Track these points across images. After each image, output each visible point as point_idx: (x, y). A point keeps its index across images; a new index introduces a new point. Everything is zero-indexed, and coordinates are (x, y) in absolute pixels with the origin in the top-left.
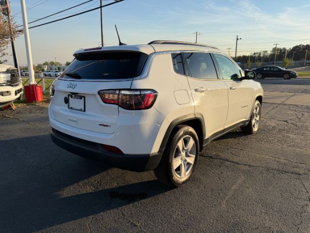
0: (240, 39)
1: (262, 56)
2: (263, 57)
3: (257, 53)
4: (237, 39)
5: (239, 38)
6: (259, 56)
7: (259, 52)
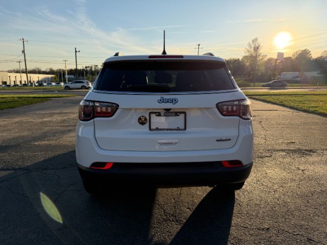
0: (79, 51)
1: (93, 69)
2: (95, 71)
3: (88, 67)
4: (76, 52)
5: (77, 50)
6: (91, 70)
7: (90, 66)
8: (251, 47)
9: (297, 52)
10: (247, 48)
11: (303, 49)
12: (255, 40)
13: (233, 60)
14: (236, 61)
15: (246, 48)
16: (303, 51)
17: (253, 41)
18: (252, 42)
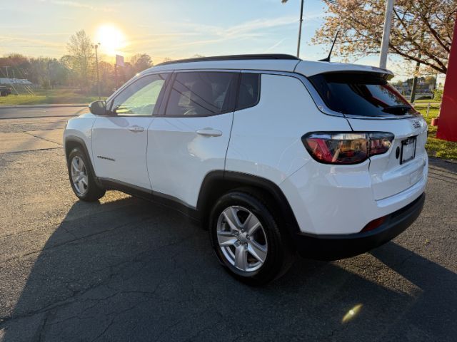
8: (77, 44)
9: (135, 56)
10: (71, 44)
11: (142, 54)
12: (81, 34)
13: (46, 59)
14: (50, 61)
15: (68, 44)
16: (142, 56)
17: (78, 35)
18: (76, 36)
